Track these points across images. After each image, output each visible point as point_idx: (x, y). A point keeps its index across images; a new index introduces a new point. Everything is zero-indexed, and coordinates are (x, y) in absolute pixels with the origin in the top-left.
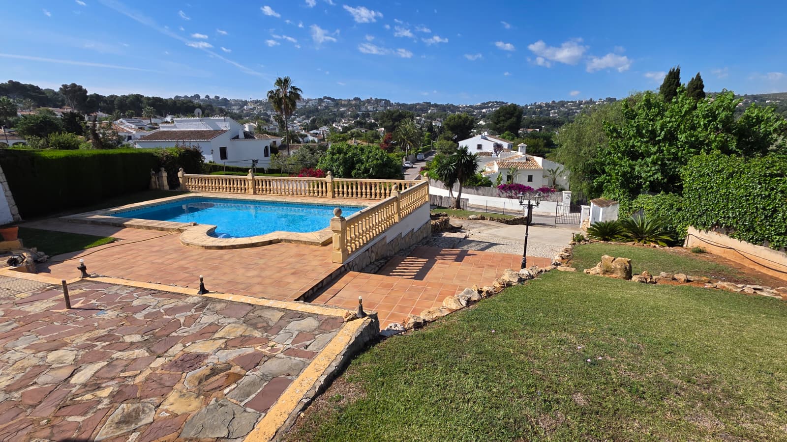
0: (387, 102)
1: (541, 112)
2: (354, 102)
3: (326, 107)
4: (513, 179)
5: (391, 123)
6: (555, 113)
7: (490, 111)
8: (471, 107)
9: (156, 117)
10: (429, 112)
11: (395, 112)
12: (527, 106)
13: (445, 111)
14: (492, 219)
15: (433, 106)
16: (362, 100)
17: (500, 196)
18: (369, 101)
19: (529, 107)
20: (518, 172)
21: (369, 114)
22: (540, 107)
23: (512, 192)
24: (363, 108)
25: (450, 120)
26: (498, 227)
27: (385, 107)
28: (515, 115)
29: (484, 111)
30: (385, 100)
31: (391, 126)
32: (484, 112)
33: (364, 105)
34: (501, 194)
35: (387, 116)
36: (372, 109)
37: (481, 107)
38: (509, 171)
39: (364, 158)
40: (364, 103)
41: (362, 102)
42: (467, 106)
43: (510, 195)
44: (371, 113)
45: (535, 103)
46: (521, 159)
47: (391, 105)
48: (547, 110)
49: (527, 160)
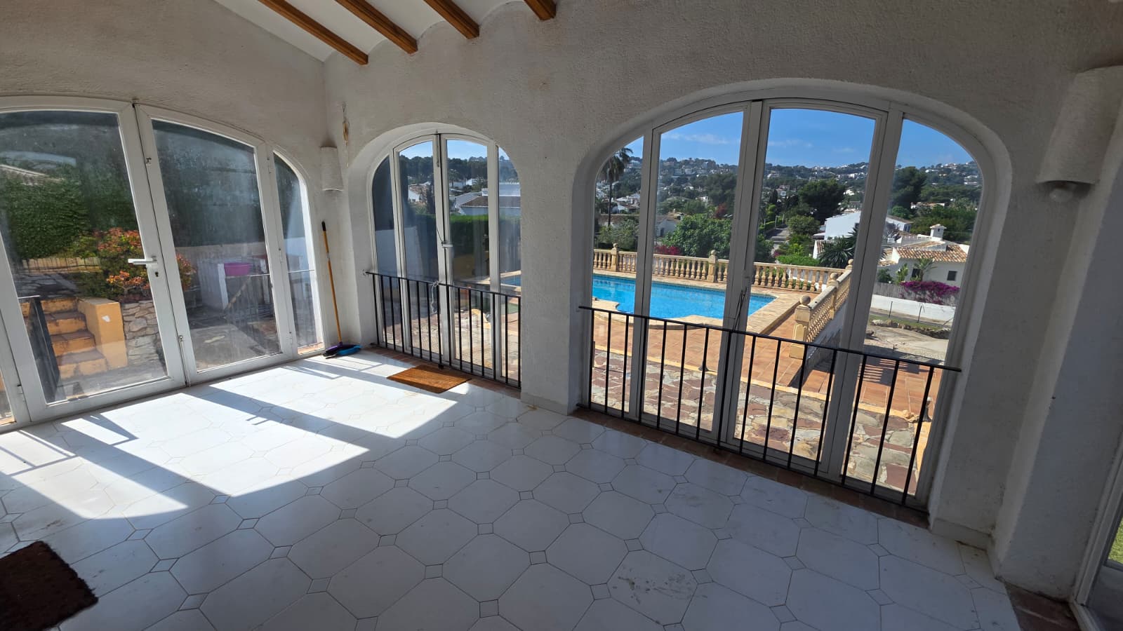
0: (711, 164)
1: (948, 179)
2: (668, 163)
3: (632, 169)
4: (922, 276)
5: (720, 191)
6: (973, 180)
7: (861, 175)
8: (832, 170)
9: (457, 181)
10: (769, 176)
11: (726, 177)
12: (924, 169)
13: (792, 175)
14: (908, 328)
15: (775, 168)
16: (678, 160)
17: (903, 297)
18: (686, 163)
19: (927, 171)
20: (933, 265)
21: (687, 179)
22: (948, 170)
23: (925, 294)
24: (679, 171)
25: (809, 188)
26: (920, 340)
27: (708, 170)
28: (912, 182)
29: (852, 175)
30: (709, 161)
31: (720, 195)
32: (851, 178)
33: (680, 167)
34: (906, 295)
35: (715, 183)
36: (690, 173)
37: (848, 171)
38: (918, 263)
39: (724, 235)
40: (681, 164)
41: (678, 163)
42: (825, 170)
43: (922, 297)
44: (689, 178)
45: (940, 165)
46: (939, 246)
47: (716, 167)
48: (960, 175)
49: (948, 249)
